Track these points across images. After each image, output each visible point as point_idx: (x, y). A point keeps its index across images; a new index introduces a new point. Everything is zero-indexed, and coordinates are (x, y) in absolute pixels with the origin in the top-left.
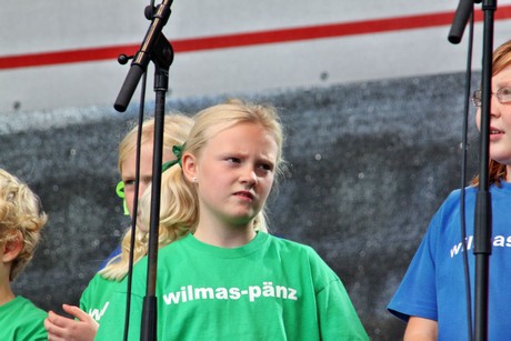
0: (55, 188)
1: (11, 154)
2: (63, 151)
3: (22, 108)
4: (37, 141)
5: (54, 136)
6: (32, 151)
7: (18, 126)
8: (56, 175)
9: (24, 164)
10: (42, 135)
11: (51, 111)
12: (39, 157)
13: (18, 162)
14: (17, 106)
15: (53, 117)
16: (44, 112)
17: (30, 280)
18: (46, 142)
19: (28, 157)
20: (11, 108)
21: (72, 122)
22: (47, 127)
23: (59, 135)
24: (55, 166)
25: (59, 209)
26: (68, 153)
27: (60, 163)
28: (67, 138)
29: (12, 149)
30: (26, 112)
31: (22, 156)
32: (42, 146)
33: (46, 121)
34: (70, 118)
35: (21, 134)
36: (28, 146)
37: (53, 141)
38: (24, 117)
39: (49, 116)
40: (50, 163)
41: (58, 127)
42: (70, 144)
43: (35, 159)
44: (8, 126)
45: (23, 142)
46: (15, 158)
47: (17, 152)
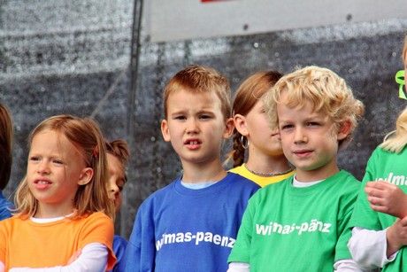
0: (380, 83)
1: (345, 57)
2: (386, 54)
3: (354, 19)
4: (365, 45)
5: (379, 41)
6: (361, 54)
7: (350, 34)
8: (380, 73)
9: (354, 64)
10: (369, 41)
11: (376, 22)
12: (367, 59)
13: (350, 63)
14: (349, 17)
15: (378, 26)
16: (371, 22)
17: (359, 157)
18: (372, 47)
19: (358, 59)
20: (344, 20)
21: (393, 30)
22: (374, 34)
23: (383, 41)
24: (379, 66)
25: (382, 101)
26: (390, 55)
27: (383, 63)
28: (389, 43)
29: (345, 52)
30: (357, 23)
31: (352, 58)
32: (369, 49)
33: (372, 29)
34: (391, 27)
35: (352, 40)
36: (357, 50)
37: (377, 46)
38: (355, 26)
39: (375, 26)
40: (376, 63)
41: (382, 34)
42: (392, 48)
43: (363, 61)
44: (342, 33)
45: (354, 46)
46: (348, 59)
47: (349, 55)
